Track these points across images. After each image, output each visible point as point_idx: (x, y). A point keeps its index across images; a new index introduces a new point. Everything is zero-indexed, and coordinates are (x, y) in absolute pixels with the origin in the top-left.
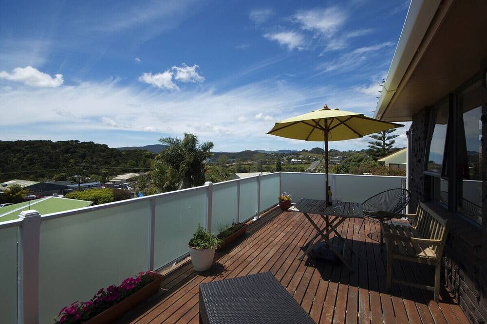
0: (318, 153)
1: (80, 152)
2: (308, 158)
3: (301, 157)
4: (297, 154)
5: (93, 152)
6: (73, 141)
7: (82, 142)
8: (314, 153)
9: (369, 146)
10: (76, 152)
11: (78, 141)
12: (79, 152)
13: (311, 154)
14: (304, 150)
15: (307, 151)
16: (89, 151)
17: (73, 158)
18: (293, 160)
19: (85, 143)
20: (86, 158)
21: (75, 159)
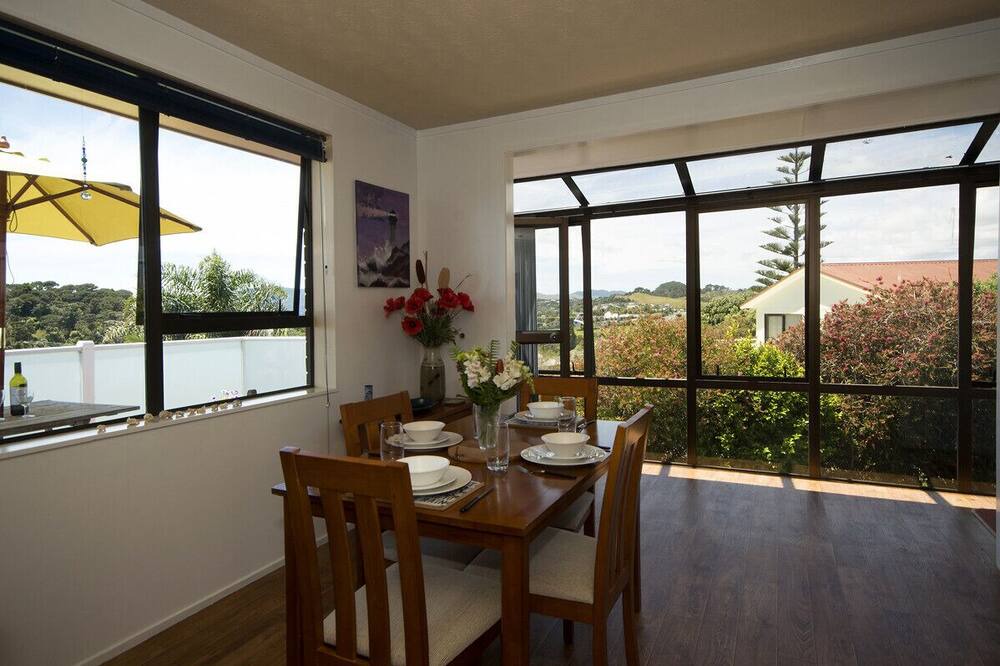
0: (674, 296)
1: (61, 310)
2: (647, 309)
3: (630, 306)
4: (623, 301)
5: (95, 311)
6: (40, 283)
7: (64, 287)
8: (666, 296)
9: (759, 272)
10: (48, 312)
11: (53, 284)
12: (57, 312)
13: (659, 300)
14: (638, 290)
15: (647, 292)
16: (83, 309)
17: (42, 328)
18: (608, 315)
19: (71, 288)
20: (77, 326)
21: (48, 331)
